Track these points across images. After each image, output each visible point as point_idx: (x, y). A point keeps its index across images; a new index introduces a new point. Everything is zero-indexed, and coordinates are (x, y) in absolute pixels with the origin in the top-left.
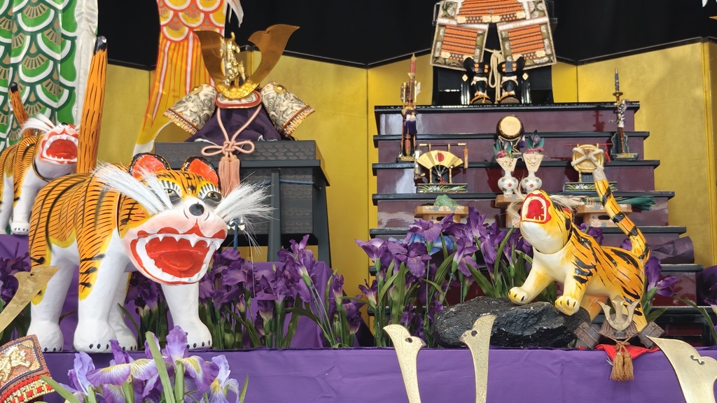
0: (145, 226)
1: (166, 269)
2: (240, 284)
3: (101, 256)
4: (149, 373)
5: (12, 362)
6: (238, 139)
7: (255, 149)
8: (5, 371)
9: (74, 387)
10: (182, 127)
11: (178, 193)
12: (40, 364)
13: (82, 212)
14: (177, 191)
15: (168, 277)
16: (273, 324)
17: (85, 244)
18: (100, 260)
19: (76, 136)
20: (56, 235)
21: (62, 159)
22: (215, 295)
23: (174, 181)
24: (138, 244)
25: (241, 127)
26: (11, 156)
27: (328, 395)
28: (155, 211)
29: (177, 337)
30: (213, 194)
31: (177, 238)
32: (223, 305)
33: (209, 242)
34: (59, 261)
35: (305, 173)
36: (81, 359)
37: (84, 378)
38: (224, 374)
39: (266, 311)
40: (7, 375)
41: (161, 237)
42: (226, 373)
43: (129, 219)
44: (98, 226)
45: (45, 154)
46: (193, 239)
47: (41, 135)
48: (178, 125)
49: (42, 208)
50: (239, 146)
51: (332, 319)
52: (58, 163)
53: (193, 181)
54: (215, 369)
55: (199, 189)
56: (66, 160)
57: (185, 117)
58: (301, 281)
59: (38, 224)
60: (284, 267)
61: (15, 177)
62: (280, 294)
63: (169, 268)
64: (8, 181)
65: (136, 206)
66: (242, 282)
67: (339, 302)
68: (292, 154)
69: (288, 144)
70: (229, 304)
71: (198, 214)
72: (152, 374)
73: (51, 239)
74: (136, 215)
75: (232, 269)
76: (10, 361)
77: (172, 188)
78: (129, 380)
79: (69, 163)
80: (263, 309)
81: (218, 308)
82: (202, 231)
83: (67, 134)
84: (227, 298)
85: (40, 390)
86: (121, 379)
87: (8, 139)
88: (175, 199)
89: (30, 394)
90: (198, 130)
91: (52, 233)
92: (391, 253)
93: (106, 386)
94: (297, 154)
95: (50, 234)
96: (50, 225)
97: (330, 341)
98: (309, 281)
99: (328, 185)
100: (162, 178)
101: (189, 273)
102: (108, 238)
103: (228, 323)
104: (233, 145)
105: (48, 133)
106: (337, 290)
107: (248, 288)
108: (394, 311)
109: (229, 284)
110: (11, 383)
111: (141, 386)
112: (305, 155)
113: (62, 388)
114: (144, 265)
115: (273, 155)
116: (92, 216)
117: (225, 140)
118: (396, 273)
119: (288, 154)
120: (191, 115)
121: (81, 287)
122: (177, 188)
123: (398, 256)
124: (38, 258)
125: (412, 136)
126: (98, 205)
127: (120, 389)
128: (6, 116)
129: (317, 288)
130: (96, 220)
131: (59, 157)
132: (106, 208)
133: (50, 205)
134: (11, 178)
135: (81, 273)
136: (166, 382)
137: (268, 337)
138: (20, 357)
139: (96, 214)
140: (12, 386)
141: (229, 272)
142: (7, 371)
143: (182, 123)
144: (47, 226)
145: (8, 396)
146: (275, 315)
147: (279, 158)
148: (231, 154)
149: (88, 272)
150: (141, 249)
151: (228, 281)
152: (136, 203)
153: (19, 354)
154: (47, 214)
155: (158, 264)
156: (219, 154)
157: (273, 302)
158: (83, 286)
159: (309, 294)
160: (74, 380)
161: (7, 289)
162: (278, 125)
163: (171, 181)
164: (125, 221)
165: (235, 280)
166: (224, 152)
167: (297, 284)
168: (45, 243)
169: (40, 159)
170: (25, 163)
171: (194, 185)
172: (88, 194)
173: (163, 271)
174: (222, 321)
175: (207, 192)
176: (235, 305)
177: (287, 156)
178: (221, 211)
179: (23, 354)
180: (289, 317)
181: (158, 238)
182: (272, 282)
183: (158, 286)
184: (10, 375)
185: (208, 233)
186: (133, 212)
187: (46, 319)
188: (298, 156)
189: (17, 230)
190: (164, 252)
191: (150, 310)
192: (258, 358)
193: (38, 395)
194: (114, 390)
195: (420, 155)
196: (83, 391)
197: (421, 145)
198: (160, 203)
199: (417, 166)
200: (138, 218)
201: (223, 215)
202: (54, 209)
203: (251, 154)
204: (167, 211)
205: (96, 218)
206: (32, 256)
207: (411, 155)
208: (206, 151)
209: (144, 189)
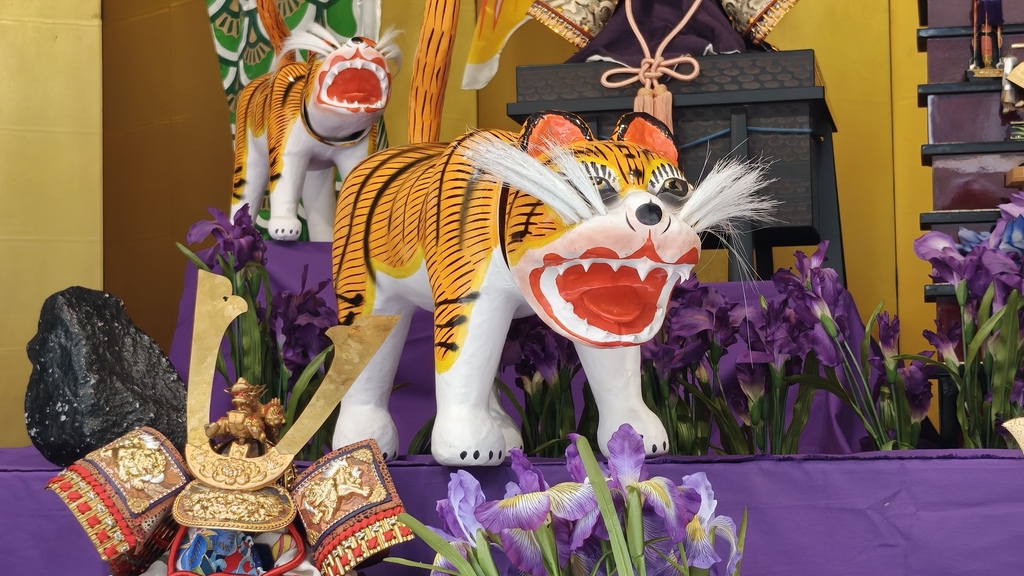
0: (557, 245)
1: (594, 320)
2: (703, 334)
3: (474, 296)
4: (581, 507)
5: (339, 488)
6: (667, 54)
7: (701, 71)
8: (327, 502)
9: (448, 531)
10: (563, 34)
11: (612, 184)
12: (387, 491)
13: (435, 218)
14: (611, 181)
15: (598, 335)
16: (766, 405)
17: (443, 275)
18: (471, 303)
19: (378, 62)
20: (385, 256)
21: (356, 105)
22: (660, 356)
23: (605, 163)
24: (543, 276)
25: (671, 30)
26: (258, 98)
27: (891, 542)
28: (575, 219)
29: (626, 445)
30: (674, 183)
31: (615, 265)
32: (674, 372)
33: (670, 270)
34: (388, 300)
35: (795, 113)
36: (461, 483)
37: (470, 518)
38: (707, 507)
39: (752, 383)
40: (331, 511)
41: (586, 264)
42: (710, 506)
43: (525, 232)
44: (467, 243)
45: (324, 97)
46: (643, 267)
47: (316, 63)
48: (556, 31)
49: (354, 208)
50: (670, 67)
51: (877, 395)
52: (350, 112)
53: (637, 160)
54: (693, 498)
55: (649, 176)
56: (363, 107)
57: (567, 15)
58: (818, 327)
59: (348, 236)
60: (785, 303)
61: (269, 138)
62: (780, 352)
63: (598, 316)
64: (257, 146)
65: (538, 210)
66: (705, 332)
67: (890, 364)
68: (770, 78)
69: (760, 59)
70: (683, 370)
71: (652, 222)
72: (588, 509)
73: (375, 262)
74: (540, 225)
75: (686, 306)
76: (335, 486)
77: (601, 175)
78: (549, 520)
79: (368, 110)
80: (747, 378)
81: (664, 377)
82: (659, 253)
83: (362, 58)
84: (681, 360)
85: (389, 536)
86: (536, 520)
87: (241, 63)
88: (609, 195)
89: (373, 543)
90: (591, 39)
91: (376, 252)
92: (987, 272)
93: (506, 531)
94: (779, 77)
95: (372, 253)
96: (372, 237)
97: (875, 437)
98: (832, 328)
99: (835, 130)
100: (584, 158)
101: (633, 326)
102: (483, 264)
103: (682, 404)
104: (659, 66)
105: (330, 57)
106: (886, 343)
107: (717, 340)
108: (997, 381)
109: (683, 333)
110: (339, 524)
111: (566, 529)
112: (793, 78)
113: (430, 534)
114: (556, 314)
115: (734, 80)
116: (455, 225)
117: (644, 57)
118: (1000, 310)
119: (761, 78)
120: (578, 12)
121: (439, 351)
122: (610, 175)
123: (1004, 277)
124: (352, 295)
125: (994, 29)
126: (465, 206)
127: (530, 536)
128: (235, 21)
129: (850, 339)
130: (462, 232)
131: (351, 101)
132: (479, 210)
133: (369, 203)
134: (263, 139)
135: (438, 326)
136: (612, 523)
137: (757, 430)
138: (352, 480)
139: (462, 222)
140: (340, 529)
141: (682, 312)
142: (331, 505)
143: (561, 27)
144: (366, 241)
145: (335, 548)
146: (769, 389)
147: (745, 86)
148: (655, 82)
149: (451, 324)
150: (549, 285)
151: (681, 329)
152: (539, 203)
153: (350, 474)
154: (364, 218)
155: (580, 310)
156: (633, 84)
157: (766, 368)
158: (444, 349)
159: (833, 352)
160: (449, 519)
161: (293, 349)
162: (739, 22)
163: (599, 161)
164: (519, 237)
165: (694, 327)
166: (643, 80)
167: (811, 333)
168: (363, 269)
169: (315, 104)
170: (288, 111)
171: (640, 168)
172: (445, 186)
173: (589, 323)
174: (672, 400)
175: (662, 181)
176: (693, 373)
177: (762, 83)
178: (691, 215)
179: (356, 473)
180: (793, 390)
181: (581, 266)
182: (762, 328)
183: (570, 344)
184: (336, 510)
185: (669, 255)
186: (533, 219)
187: (367, 403)
188: (782, 82)
189: (280, 232)
190: (587, 288)
191: (544, 382)
192: (757, 475)
193: (387, 545)
194: (521, 537)
195: (1014, 66)
196: (466, 539)
197: (1014, 46)
198: (584, 203)
199: (1007, 87)
200: (544, 231)
201: (693, 221)
202: (378, 210)
203: (692, 82)
204: (597, 218)
205: (461, 229)
206: (339, 292)
207: (993, 65)
208: (609, 79)
209: (552, 177)
